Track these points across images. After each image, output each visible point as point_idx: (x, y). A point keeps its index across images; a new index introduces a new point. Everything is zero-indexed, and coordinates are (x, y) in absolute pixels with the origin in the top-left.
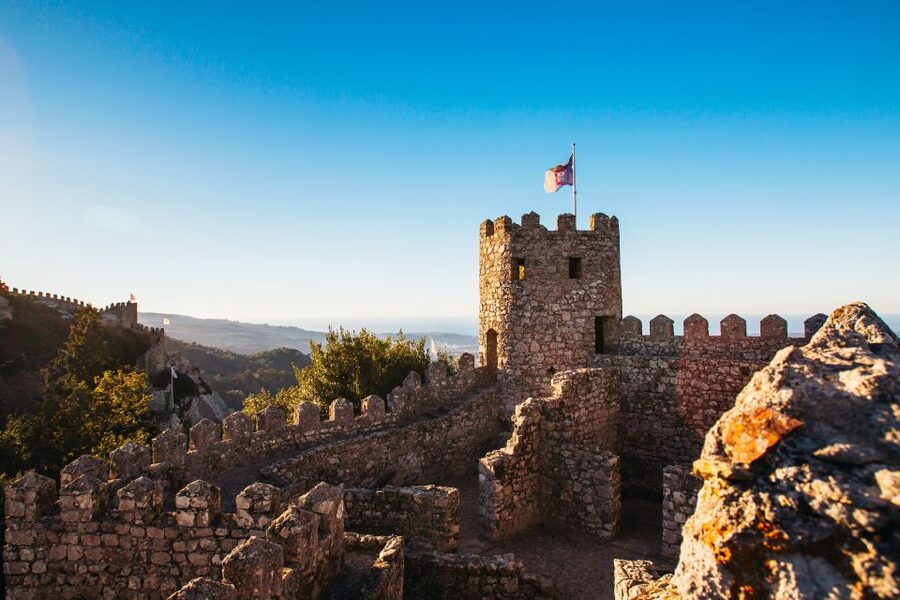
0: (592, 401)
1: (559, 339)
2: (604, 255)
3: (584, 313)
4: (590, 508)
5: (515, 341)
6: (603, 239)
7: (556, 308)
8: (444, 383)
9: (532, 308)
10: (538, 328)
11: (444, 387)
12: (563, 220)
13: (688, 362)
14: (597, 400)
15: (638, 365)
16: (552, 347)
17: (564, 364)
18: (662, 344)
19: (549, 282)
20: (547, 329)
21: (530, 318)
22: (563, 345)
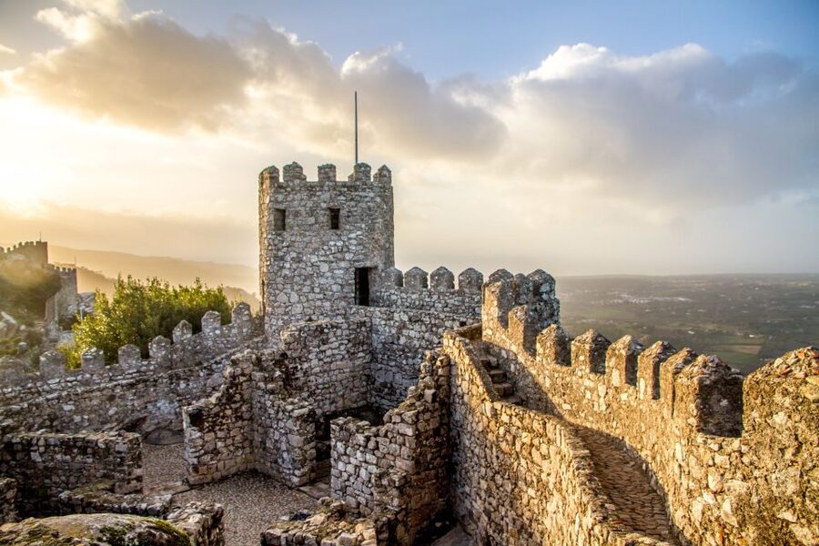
0: (329, 352)
1: (317, 290)
2: (364, 205)
3: (343, 264)
4: (285, 455)
5: (277, 292)
6: (364, 190)
7: (314, 259)
8: (218, 332)
9: (292, 259)
10: (297, 279)
11: (218, 336)
12: (323, 171)
13: (423, 315)
14: (336, 352)
15: (385, 317)
16: (310, 298)
17: (322, 314)
18: (414, 296)
19: (307, 233)
20: (305, 280)
21: (290, 269)
22: (321, 296)
